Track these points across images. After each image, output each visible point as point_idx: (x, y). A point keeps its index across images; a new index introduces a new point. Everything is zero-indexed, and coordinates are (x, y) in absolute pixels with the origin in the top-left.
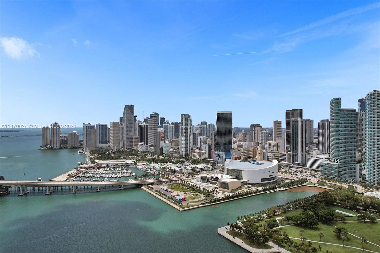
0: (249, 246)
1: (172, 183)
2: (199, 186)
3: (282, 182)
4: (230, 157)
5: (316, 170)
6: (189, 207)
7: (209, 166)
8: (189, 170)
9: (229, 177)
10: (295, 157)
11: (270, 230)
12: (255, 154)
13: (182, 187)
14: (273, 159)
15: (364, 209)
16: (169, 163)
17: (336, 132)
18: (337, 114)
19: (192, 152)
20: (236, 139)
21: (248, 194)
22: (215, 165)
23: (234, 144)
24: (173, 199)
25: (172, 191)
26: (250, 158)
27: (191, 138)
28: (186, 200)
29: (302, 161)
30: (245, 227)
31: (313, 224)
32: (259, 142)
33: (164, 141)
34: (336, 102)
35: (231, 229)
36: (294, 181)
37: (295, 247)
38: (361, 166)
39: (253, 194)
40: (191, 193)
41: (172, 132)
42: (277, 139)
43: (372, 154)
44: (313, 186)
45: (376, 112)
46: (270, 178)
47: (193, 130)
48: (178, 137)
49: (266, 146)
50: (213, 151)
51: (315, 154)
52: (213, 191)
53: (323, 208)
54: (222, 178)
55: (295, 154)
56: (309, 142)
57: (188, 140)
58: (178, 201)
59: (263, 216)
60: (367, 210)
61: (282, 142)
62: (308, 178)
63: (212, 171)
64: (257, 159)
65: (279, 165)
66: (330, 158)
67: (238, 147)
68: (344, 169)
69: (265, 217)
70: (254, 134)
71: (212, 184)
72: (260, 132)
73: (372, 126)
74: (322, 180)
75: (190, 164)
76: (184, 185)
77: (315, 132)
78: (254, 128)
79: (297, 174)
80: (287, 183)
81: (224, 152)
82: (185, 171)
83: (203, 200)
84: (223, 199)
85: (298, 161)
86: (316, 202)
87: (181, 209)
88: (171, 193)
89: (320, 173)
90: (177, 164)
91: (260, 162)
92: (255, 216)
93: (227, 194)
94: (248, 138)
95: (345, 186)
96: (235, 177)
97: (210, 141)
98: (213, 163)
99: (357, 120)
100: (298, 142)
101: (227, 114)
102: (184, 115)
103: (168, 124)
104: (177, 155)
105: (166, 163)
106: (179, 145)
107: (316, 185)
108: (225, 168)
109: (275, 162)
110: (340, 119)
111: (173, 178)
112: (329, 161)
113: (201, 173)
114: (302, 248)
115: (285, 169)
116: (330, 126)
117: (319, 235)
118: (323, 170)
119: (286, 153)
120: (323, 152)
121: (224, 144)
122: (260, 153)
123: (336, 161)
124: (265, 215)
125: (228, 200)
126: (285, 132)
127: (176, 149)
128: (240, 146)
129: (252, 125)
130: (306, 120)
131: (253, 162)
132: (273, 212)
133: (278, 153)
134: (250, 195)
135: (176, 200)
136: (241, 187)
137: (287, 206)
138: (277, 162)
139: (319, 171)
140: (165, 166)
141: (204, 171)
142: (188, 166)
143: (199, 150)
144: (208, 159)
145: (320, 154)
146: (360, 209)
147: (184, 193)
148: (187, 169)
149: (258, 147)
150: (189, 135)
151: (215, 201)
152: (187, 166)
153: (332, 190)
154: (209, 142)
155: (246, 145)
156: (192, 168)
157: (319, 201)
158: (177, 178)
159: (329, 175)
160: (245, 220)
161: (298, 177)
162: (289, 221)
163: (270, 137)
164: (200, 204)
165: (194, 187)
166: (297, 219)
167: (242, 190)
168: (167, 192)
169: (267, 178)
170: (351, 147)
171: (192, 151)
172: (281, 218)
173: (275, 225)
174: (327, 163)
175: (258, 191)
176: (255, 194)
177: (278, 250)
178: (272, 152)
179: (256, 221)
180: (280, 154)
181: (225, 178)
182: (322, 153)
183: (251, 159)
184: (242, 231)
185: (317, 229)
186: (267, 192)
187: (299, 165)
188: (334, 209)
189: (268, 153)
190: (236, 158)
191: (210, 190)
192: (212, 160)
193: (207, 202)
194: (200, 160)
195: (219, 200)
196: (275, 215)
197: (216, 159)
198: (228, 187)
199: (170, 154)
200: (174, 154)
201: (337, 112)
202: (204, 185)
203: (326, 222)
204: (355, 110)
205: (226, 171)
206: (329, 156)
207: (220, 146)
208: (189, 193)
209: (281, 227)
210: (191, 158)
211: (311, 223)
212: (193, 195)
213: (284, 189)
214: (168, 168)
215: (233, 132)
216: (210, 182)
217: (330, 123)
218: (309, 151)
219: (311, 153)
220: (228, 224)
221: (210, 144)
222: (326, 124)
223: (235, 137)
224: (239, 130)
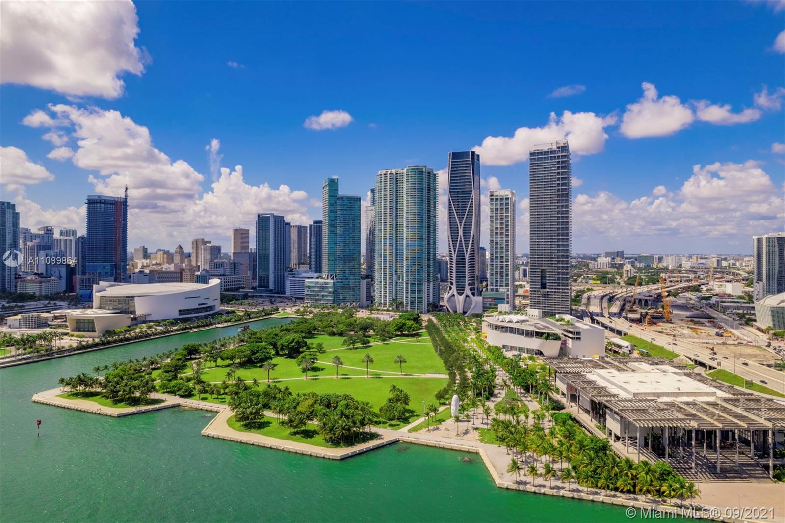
10: (263, 279)
29: (276, 287)
34: (332, 185)
49: (212, 269)
55: (264, 275)
61: (244, 260)
68: (343, 288)
85: (268, 287)
110: (336, 212)
112: (319, 279)
118: (310, 293)
123: (331, 277)
174: (316, 282)
187: (270, 294)
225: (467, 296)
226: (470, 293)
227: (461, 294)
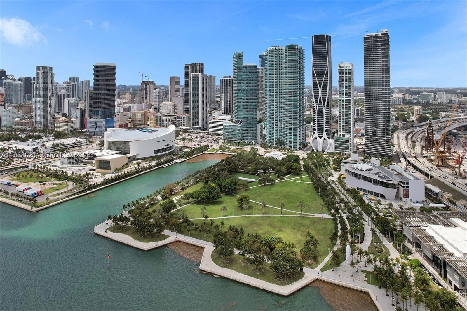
0: (139, 241)
1: (19, 170)
2: (65, 170)
3: (180, 152)
4: (112, 125)
5: (218, 134)
6: (49, 203)
7: (81, 140)
8: (50, 149)
9: (110, 153)
10: (195, 120)
11: (167, 214)
12: (146, 119)
13: (37, 174)
14: (169, 124)
15: (264, 171)
16: (12, 141)
17: (239, 90)
18: (240, 70)
19: (54, 122)
20: (121, 100)
21: (137, 173)
22: (91, 137)
23: (118, 107)
24: (19, 196)
25: (19, 184)
26: (139, 125)
27: (52, 101)
28: (43, 194)
29: (203, 125)
30: (133, 217)
31: (215, 197)
32: (151, 104)
33: (5, 107)
34: (239, 57)
35: (114, 224)
36: (194, 149)
37: (196, 229)
38: (261, 126)
39: (144, 172)
40: (53, 182)
41: (19, 93)
42: (174, 98)
43: (271, 113)
44: (215, 153)
45: (274, 69)
46: (166, 148)
47: (56, 89)
48: (30, 99)
49: (161, 109)
50: (88, 118)
51: (218, 115)
52: (87, 176)
53: (226, 177)
54: (101, 155)
55: (196, 117)
56: (211, 102)
57: (47, 105)
58: (29, 197)
59: (156, 199)
60: (267, 172)
61: (180, 102)
62: (210, 144)
63: (85, 147)
64: (149, 126)
65: (176, 131)
66: (232, 119)
67: (123, 111)
68: (246, 130)
69: (160, 199)
70: (145, 94)
71: (86, 165)
72: (153, 91)
73: (271, 84)
74: (225, 145)
75: (52, 139)
76: (40, 172)
77: (217, 90)
78: (146, 86)
79: (197, 140)
80: (186, 152)
81: (104, 118)
82: (42, 150)
83: (71, 190)
84: (102, 184)
85: (198, 125)
86: (219, 171)
87: (35, 209)
88: (17, 186)
89: (222, 137)
90: (29, 141)
91: (153, 129)
92: (147, 201)
93: (108, 176)
94: (137, 98)
95: (247, 149)
96: (120, 152)
97: (84, 104)
98: (88, 135)
99: (258, 77)
100: (198, 102)
101: (109, 66)
102: (41, 68)
103: (13, 80)
104: (29, 128)
105: (8, 140)
106: (32, 112)
107: (219, 152)
108: (105, 141)
109: (172, 128)
110: (242, 76)
111: (21, 162)
112: (231, 123)
113: (69, 151)
114: (204, 229)
115: (184, 136)
116: (232, 84)
117: (222, 209)
118: (226, 133)
119: (185, 116)
120: (226, 113)
121: (104, 108)
122: (153, 117)
123: (239, 122)
124: (160, 196)
125: (110, 184)
126: (184, 90)
127: (27, 119)
128: (127, 110)
129: (143, 82)
130: (207, 76)
131: (144, 129)
132: (169, 191)
133: (175, 117)
134: (139, 174)
135: (26, 197)
136: (128, 165)
137: (187, 180)
138: (175, 127)
139: (222, 135)
140: (6, 146)
141: (74, 147)
142: (47, 143)
143: (66, 117)
144: (80, 131)
145: (222, 115)
146: (261, 173)
147: (40, 183)
148: (46, 148)
149: (151, 110)
150: (49, 97)
151: (90, 188)
152: (45, 143)
153: (235, 155)
154: (81, 105)
155: (135, 108)
156: (53, 144)
157: (221, 170)
158: (28, 163)
159: (232, 138)
160: (133, 207)
161: (198, 143)
162: (188, 199)
163: (166, 96)
164: (67, 197)
165: (57, 172)
166: (197, 195)
167: (129, 168)
168: (9, 187)
169: (162, 149)
170: (253, 106)
171: (54, 120)
172: (180, 197)
173: (172, 207)
174: (230, 125)
175: (150, 167)
176: (147, 171)
177: (176, 238)
178: (168, 115)
179: (148, 206)
180: (178, 117)
181: (105, 154)
182: (224, 114)
183: (142, 126)
184: (129, 223)
185: (220, 203)
186: (161, 166)
187: (199, 130)
188: (237, 176)
189: (163, 117)
190: (121, 126)
191: (82, 174)
192: (86, 132)
193: (77, 192)
194: (68, 132)
195: (96, 186)
196: (171, 195)
197: (93, 130)
198: (110, 166)
199: (15, 127)
200: (23, 125)
201: (240, 68)
202: (73, 168)
203: (229, 192)
204: (256, 66)
205: (106, 145)
206: (232, 117)
207: (98, 111)
208: (50, 182)
209: (180, 208)
210: (53, 130)
211: (214, 197)
212: (56, 184)
213: (183, 160)
214: (11, 149)
215: (117, 92)
216: (82, 162)
217: (232, 80)
218: (210, 113)
219: (213, 114)
220: (110, 217)
221: (83, 109)
222: (229, 81)
223: (119, 98)
224: (125, 89)
225: (325, 139)
226: (326, 137)
227: (321, 137)
